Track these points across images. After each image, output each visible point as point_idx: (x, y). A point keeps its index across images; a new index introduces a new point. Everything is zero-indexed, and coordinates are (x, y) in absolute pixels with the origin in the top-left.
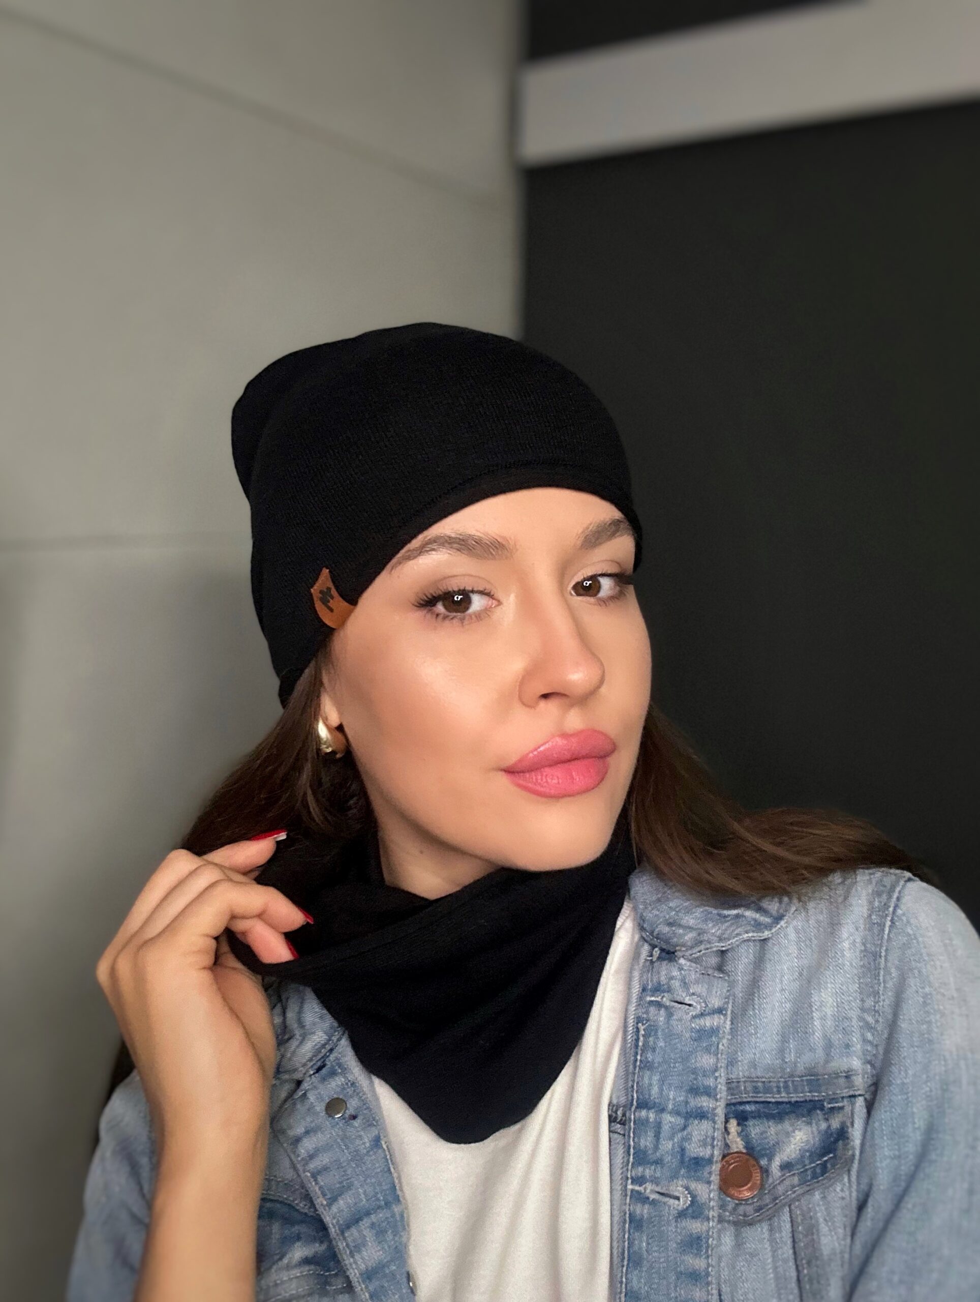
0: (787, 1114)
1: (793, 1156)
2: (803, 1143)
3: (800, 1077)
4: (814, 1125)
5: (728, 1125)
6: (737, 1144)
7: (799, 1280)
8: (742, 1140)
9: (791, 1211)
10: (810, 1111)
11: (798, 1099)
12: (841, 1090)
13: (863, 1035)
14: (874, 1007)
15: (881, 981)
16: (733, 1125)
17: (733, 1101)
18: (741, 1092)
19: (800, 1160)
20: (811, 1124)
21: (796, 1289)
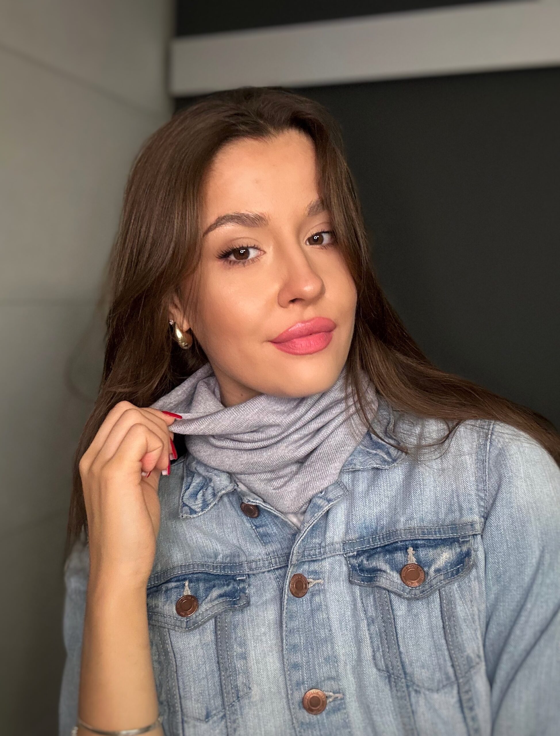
0: (439, 545)
1: (441, 565)
2: (446, 559)
3: (446, 526)
5: (408, 550)
6: (413, 560)
7: (444, 628)
8: (415, 558)
9: (440, 593)
10: (451, 543)
11: (446, 537)
12: (468, 532)
13: (478, 503)
14: (484, 488)
15: (487, 474)
16: (411, 550)
17: (411, 539)
18: (415, 534)
19: (445, 567)
20: (452, 549)
21: (442, 632)
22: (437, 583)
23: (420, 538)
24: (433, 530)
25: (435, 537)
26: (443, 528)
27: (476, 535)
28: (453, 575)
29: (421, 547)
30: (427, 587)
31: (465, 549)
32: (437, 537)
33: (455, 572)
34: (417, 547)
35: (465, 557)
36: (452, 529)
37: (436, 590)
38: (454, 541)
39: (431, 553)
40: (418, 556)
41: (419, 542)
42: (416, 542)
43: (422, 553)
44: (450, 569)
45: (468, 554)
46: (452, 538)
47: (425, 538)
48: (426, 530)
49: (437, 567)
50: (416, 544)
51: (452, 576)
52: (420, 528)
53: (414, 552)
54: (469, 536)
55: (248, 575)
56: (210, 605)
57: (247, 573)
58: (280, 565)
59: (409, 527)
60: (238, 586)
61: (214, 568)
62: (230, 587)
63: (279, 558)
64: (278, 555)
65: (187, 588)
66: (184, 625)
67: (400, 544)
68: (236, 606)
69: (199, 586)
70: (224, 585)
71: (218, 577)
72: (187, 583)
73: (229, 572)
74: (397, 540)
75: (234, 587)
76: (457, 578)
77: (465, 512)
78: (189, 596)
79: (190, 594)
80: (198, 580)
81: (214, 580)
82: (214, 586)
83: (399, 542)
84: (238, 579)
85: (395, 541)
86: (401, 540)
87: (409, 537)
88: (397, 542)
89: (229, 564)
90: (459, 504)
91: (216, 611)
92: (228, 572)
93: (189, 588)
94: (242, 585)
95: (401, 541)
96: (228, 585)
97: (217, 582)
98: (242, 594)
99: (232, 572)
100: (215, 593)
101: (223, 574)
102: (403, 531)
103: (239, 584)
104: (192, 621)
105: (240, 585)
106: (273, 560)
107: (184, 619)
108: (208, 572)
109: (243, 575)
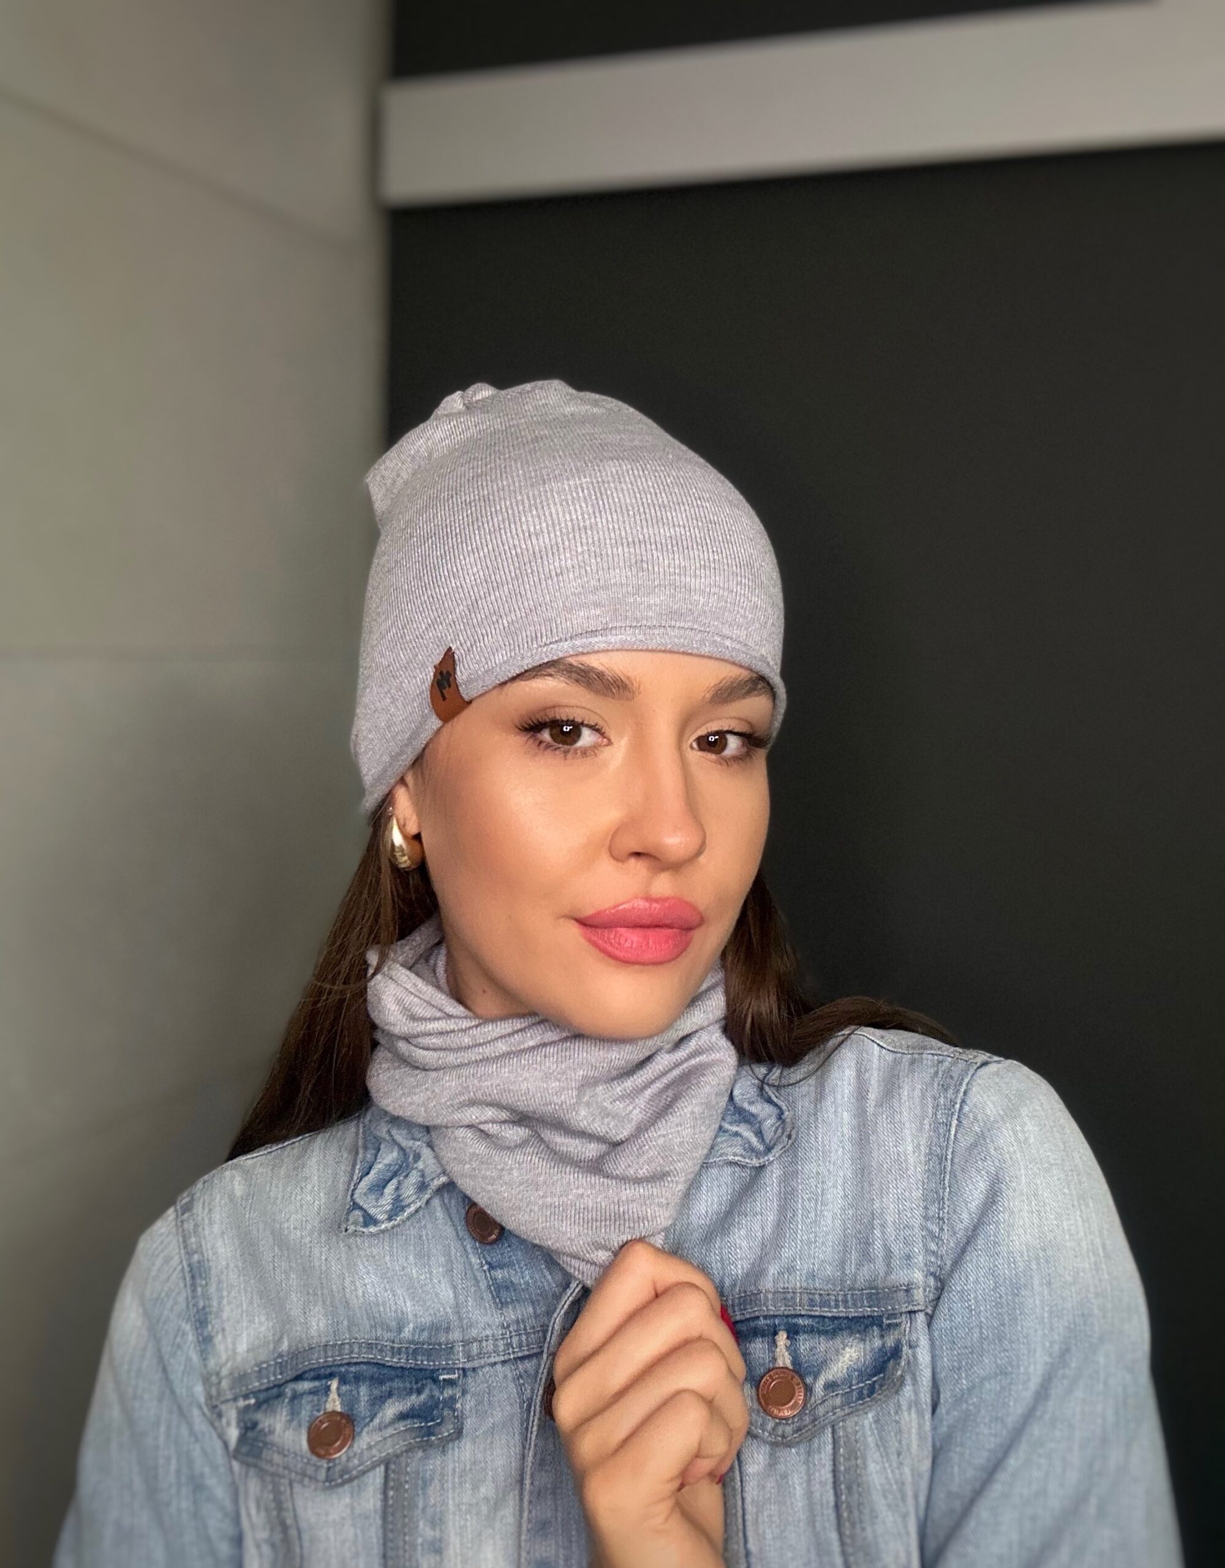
0: (841, 1329)
1: (840, 1374)
2: (851, 1361)
4: (867, 1342)
5: (776, 1337)
6: (784, 1359)
7: (837, 1507)
8: (790, 1354)
9: (834, 1432)
10: (867, 1327)
11: (856, 1315)
12: (899, 1304)
13: (925, 1245)
14: (939, 1214)
15: (947, 1185)
16: (782, 1338)
17: (786, 1313)
18: (795, 1304)
19: (847, 1380)
20: (864, 1341)
21: (833, 1517)
22: (828, 1412)
23: (803, 1313)
24: (833, 1298)
25: (834, 1312)
26: (853, 1295)
27: (915, 1312)
28: (861, 1396)
29: (804, 1332)
30: (807, 1419)
31: (890, 1342)
32: (841, 1311)
33: (865, 1392)
34: (797, 1333)
35: (889, 1360)
36: (870, 1296)
37: (824, 1427)
38: (872, 1324)
39: (822, 1345)
40: (795, 1351)
41: (800, 1321)
42: (795, 1320)
43: (805, 1344)
44: (858, 1383)
45: (896, 1353)
46: (869, 1316)
47: (813, 1313)
48: (817, 1297)
49: (831, 1377)
50: (795, 1325)
51: (858, 1399)
52: (806, 1290)
53: (789, 1343)
54: (901, 1314)
55: (464, 1369)
56: (377, 1437)
57: (461, 1366)
58: (528, 1350)
59: (784, 1288)
60: (442, 1393)
61: (393, 1354)
62: (423, 1397)
63: (527, 1334)
64: (525, 1329)
65: (333, 1395)
66: (322, 1475)
67: (762, 1322)
68: (433, 1438)
69: (358, 1393)
70: (410, 1392)
71: (401, 1372)
72: (334, 1384)
73: (425, 1363)
74: (757, 1314)
75: (432, 1396)
76: (870, 1403)
77: (896, 1262)
78: (334, 1412)
79: (339, 1409)
80: (358, 1378)
81: (392, 1379)
82: (390, 1395)
83: (761, 1318)
84: (441, 1377)
85: (753, 1315)
86: (766, 1313)
87: (782, 1309)
88: (758, 1318)
89: (425, 1346)
90: (885, 1245)
91: (389, 1449)
92: (422, 1361)
93: (339, 1395)
94: (448, 1392)
95: (765, 1317)
96: (419, 1392)
97: (397, 1384)
98: (446, 1412)
99: (432, 1363)
100: (391, 1409)
101: (413, 1366)
102: (770, 1296)
103: (443, 1389)
104: (338, 1468)
105: (445, 1392)
106: (515, 1340)
107: (324, 1464)
108: (380, 1362)
109: (451, 1371)
